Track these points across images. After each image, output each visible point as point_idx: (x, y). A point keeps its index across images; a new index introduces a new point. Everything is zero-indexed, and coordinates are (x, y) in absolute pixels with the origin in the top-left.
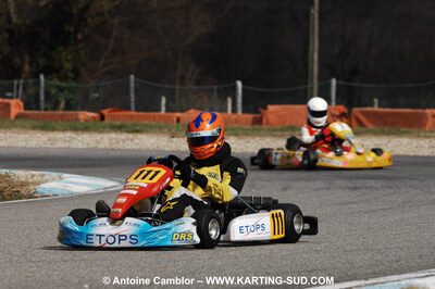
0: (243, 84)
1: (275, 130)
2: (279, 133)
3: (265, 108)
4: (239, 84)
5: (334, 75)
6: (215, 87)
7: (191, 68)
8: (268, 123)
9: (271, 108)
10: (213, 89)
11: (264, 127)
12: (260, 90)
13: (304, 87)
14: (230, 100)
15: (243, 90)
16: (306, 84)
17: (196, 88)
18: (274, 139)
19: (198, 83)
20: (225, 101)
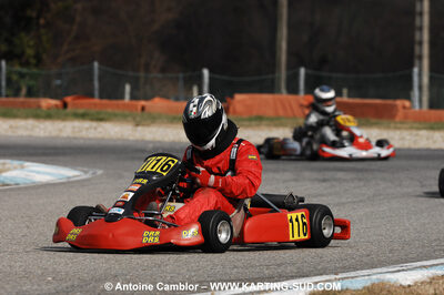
0: (210, 72)
1: (242, 120)
3: (232, 97)
4: (206, 72)
5: (302, 63)
6: (181, 75)
7: (156, 54)
8: (235, 112)
9: (238, 97)
10: (177, 78)
11: (231, 115)
12: (226, 78)
13: (270, 76)
14: (195, 90)
15: (210, 78)
16: (273, 72)
17: (160, 75)
18: (242, 129)
19: (163, 70)
20: (191, 89)
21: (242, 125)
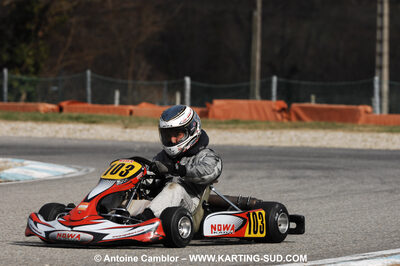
0: (192, 80)
1: (221, 123)
2: (224, 126)
3: (211, 102)
4: (188, 80)
5: (274, 73)
6: (165, 83)
7: (143, 64)
8: (214, 116)
9: (217, 102)
10: (162, 86)
11: (210, 119)
12: (205, 85)
13: (245, 84)
14: (178, 96)
15: (192, 86)
16: (248, 80)
17: (146, 83)
18: (220, 131)
19: (149, 78)
20: (174, 95)
21: (220, 128)
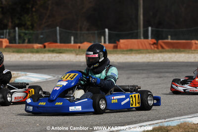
0: (109, 30)
1: (124, 51)
2: (125, 52)
3: (119, 41)
4: (107, 30)
5: (150, 26)
6: (96, 32)
7: (85, 23)
8: (120, 48)
9: (122, 41)
10: (95, 33)
11: (119, 49)
12: (116, 33)
13: (136, 31)
14: (103, 38)
15: (109, 33)
16: (137, 29)
17: (87, 32)
18: (123, 55)
19: (88, 30)
20: (101, 38)
21: (123, 54)
